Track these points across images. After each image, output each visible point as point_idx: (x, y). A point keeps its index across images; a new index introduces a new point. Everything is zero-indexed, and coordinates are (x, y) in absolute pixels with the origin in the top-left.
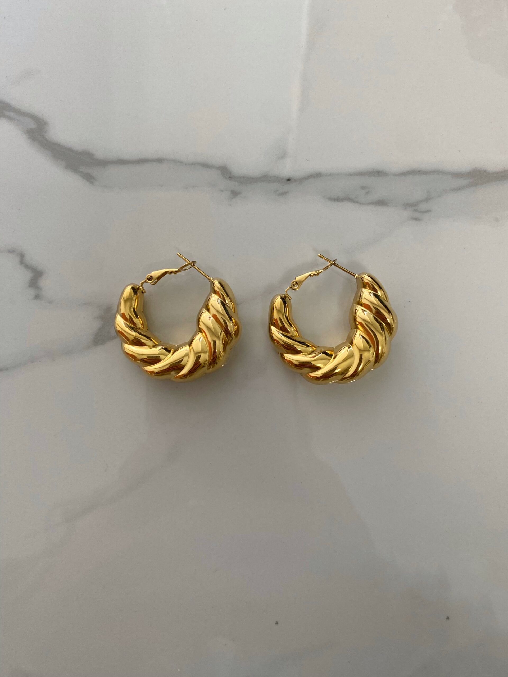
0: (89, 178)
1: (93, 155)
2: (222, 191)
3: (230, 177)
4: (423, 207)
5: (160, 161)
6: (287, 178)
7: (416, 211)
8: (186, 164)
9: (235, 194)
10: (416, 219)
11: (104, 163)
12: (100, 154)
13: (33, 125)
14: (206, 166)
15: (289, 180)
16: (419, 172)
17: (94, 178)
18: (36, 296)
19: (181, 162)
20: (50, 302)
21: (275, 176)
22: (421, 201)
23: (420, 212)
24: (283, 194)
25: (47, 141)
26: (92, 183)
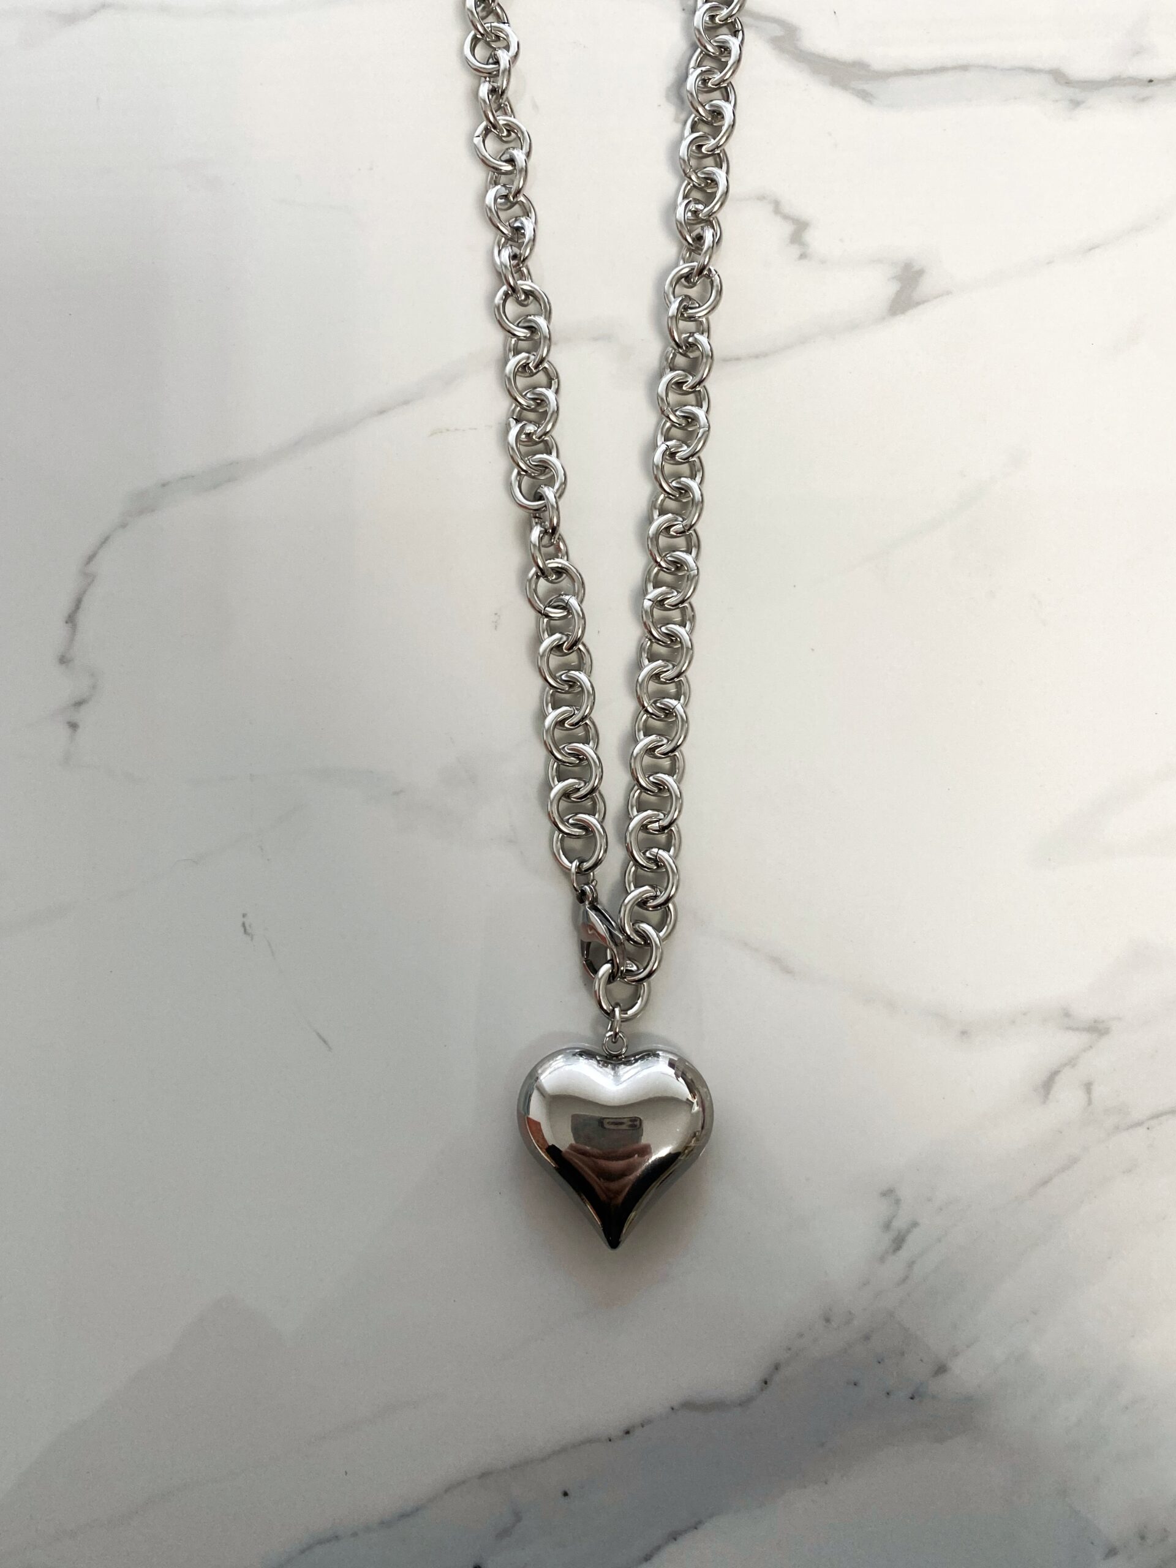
0: (865, 96)
1: (869, 66)
2: (1057, 101)
3: (1067, 83)
5: (965, 67)
6: (1149, 79)
8: (1002, 70)
9: (1075, 103)
11: (886, 75)
12: (879, 64)
13: (778, 32)
14: (1032, 70)
15: (1151, 81)
17: (872, 95)
18: (801, 255)
19: (995, 68)
20: (822, 262)
21: (1130, 78)
24: (1144, 100)
25: (801, 51)
26: (871, 102)
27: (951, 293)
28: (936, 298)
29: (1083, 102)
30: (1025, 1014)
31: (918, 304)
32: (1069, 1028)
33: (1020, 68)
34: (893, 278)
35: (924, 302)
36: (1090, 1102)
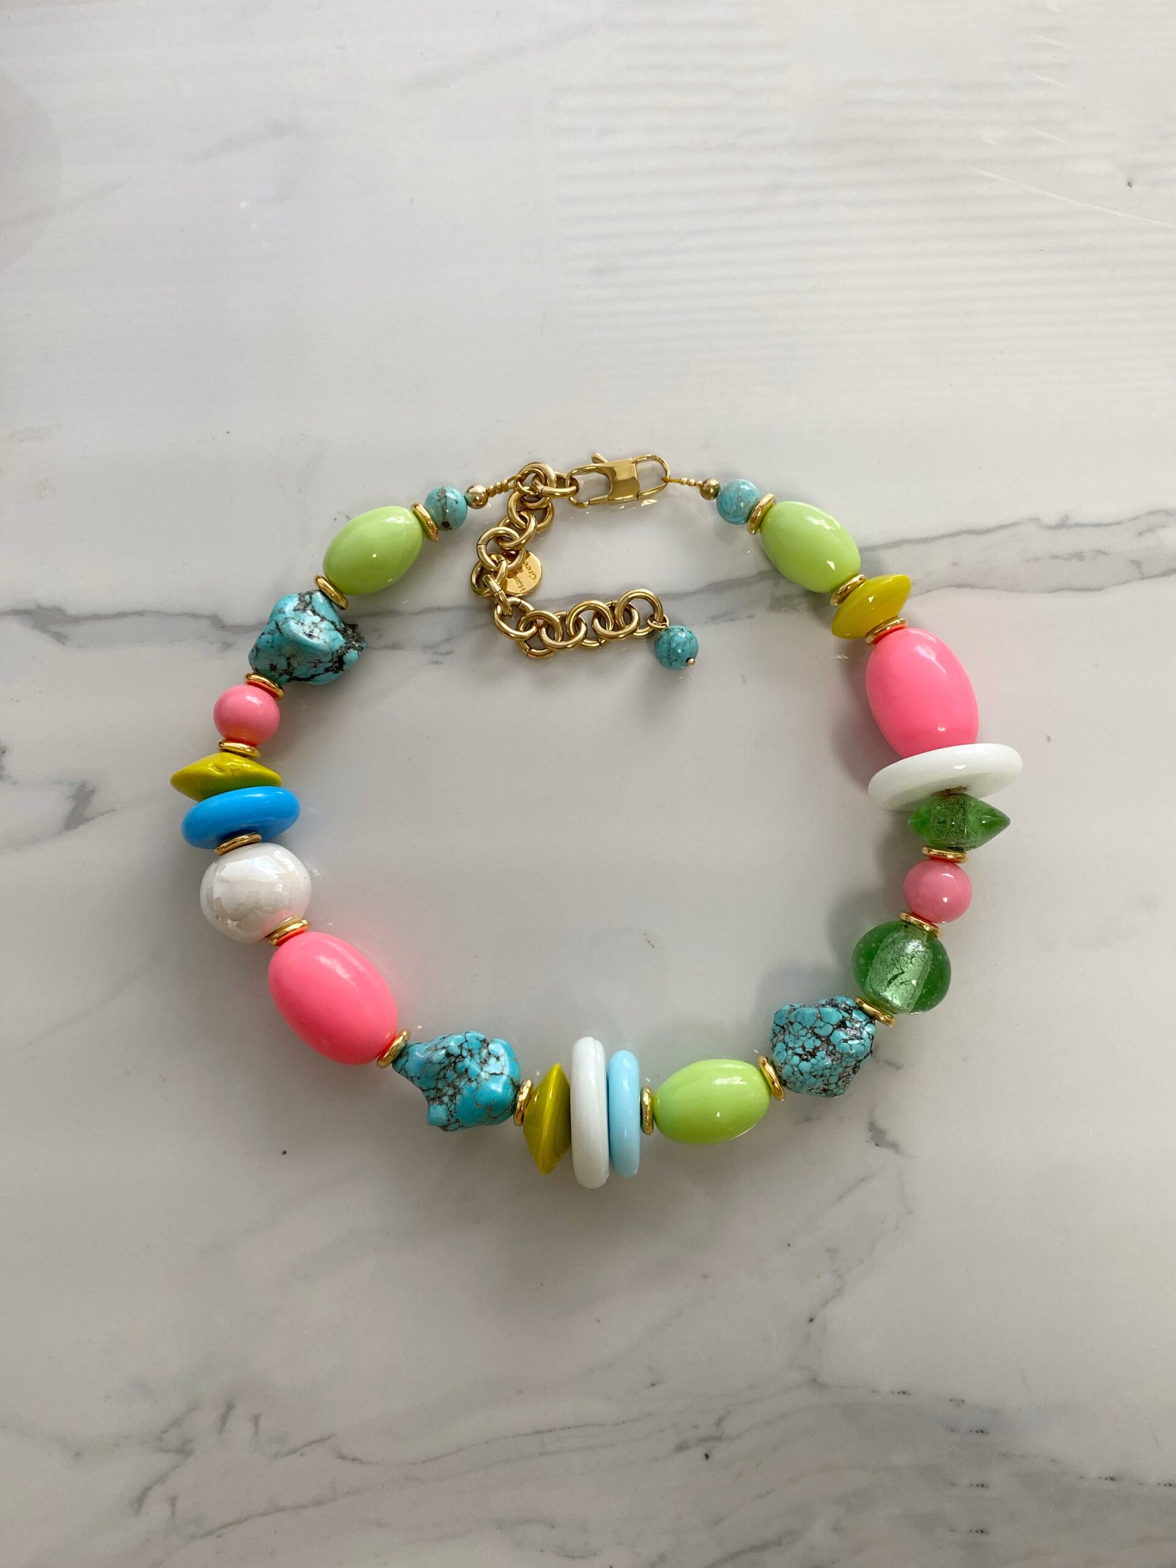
0: (60, 638)
1: (65, 611)
2: (213, 643)
3: (221, 627)
4: (444, 648)
5: (141, 613)
7: (435, 653)
8: (171, 616)
9: (227, 645)
10: (436, 663)
11: (77, 620)
12: (72, 610)
14: (194, 616)
16: (439, 608)
17: (65, 637)
19: (166, 614)
20: (15, 783)
22: (443, 642)
23: (441, 654)
26: (64, 643)
27: (113, 810)
28: (103, 814)
29: (233, 644)
30: (127, 1438)
31: (88, 820)
32: (162, 1450)
33: (184, 614)
34: (70, 797)
35: (93, 818)
36: (173, 1514)
